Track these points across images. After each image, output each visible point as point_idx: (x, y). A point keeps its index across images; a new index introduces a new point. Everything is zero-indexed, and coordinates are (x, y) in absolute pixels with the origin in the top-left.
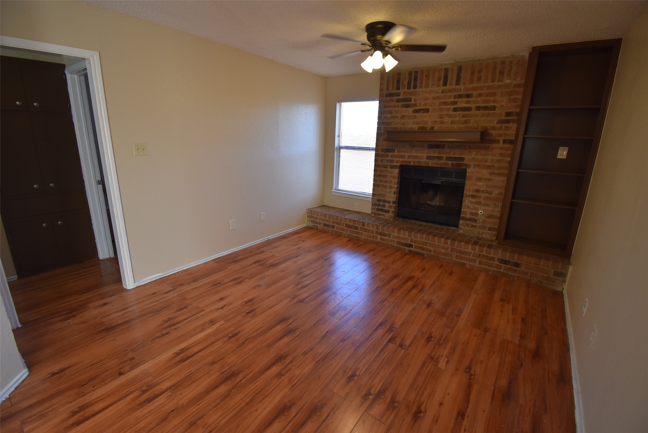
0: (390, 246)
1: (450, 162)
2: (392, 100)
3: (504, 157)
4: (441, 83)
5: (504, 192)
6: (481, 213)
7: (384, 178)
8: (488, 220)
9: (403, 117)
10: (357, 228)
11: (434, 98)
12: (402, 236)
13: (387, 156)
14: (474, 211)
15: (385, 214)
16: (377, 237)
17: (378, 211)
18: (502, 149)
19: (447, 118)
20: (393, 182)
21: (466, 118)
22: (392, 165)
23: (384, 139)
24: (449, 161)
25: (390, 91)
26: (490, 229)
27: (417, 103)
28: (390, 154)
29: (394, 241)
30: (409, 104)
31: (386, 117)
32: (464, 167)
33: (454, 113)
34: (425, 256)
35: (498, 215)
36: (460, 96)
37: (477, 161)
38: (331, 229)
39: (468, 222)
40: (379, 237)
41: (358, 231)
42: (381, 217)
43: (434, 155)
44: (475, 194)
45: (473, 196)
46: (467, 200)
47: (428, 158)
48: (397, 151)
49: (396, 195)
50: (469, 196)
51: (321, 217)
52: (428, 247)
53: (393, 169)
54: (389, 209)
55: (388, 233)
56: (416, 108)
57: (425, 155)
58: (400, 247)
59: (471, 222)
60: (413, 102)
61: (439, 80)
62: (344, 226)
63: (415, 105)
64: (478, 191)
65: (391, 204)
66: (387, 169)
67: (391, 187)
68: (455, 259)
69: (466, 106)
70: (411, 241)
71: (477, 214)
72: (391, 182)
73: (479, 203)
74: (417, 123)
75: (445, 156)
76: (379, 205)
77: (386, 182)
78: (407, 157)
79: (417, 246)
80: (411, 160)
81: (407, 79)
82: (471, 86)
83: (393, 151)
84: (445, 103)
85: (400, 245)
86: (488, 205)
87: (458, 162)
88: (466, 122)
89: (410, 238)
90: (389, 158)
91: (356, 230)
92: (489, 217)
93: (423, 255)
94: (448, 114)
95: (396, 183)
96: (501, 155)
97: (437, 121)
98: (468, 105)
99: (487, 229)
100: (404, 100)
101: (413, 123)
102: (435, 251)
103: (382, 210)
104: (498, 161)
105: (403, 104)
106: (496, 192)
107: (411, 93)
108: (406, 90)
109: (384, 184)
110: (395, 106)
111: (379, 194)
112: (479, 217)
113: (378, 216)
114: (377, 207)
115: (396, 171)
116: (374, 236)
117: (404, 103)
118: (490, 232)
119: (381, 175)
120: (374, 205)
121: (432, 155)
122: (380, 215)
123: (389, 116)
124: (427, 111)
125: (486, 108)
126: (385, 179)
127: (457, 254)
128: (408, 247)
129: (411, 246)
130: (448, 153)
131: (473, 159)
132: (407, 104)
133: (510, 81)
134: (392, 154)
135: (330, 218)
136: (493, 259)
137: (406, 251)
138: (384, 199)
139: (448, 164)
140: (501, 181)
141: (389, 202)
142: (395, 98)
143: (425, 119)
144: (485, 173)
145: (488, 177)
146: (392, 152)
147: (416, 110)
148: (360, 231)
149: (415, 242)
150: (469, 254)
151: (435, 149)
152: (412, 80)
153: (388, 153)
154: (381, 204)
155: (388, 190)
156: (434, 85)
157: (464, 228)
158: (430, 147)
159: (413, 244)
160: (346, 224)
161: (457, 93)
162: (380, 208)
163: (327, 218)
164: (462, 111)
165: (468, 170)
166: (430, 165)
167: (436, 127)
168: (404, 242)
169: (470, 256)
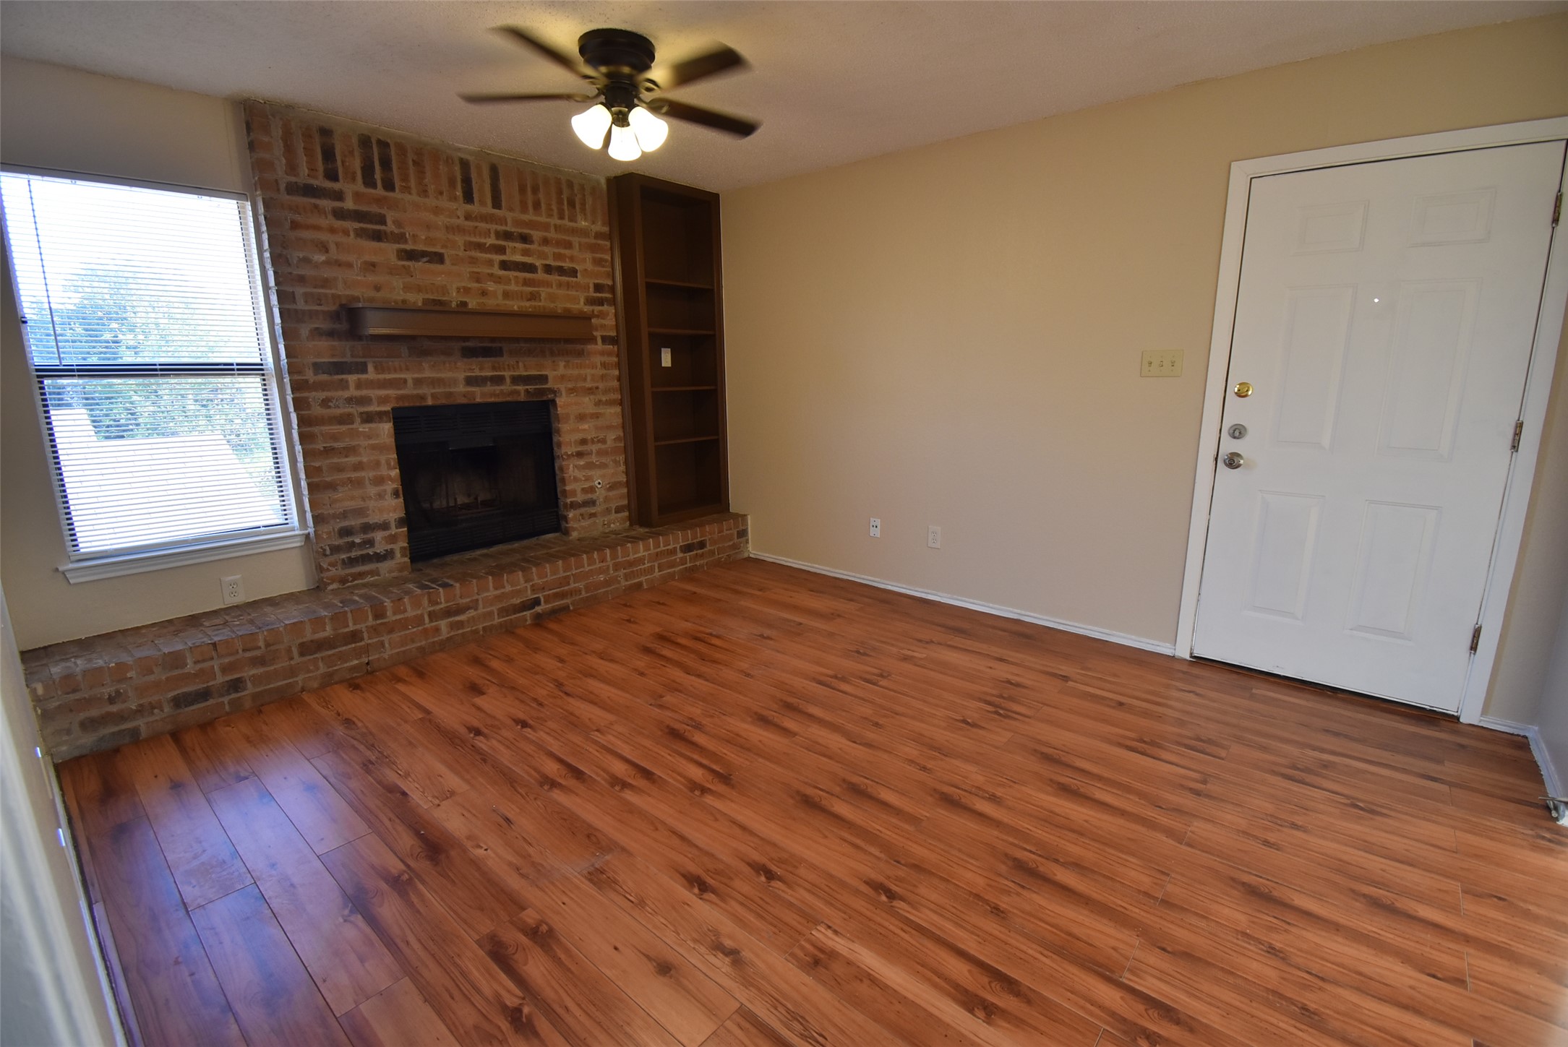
0: (481, 633)
1: (521, 388)
2: (316, 206)
3: (609, 369)
4: (458, 193)
5: (622, 434)
6: (599, 483)
7: (346, 457)
8: (611, 494)
9: (371, 266)
10: (355, 636)
11: (449, 229)
12: (508, 588)
13: (344, 385)
14: (587, 485)
15: (379, 565)
16: (437, 630)
17: (353, 567)
18: (602, 353)
19: (492, 283)
20: (383, 462)
21: (530, 286)
22: (367, 413)
23: (317, 333)
24: (518, 385)
25: (303, 176)
26: (618, 510)
27: (404, 234)
28: (352, 378)
29: (490, 614)
30: (379, 231)
31: (306, 260)
32: (549, 396)
33: (504, 272)
34: (571, 608)
35: (623, 478)
36: (508, 236)
37: (570, 380)
38: (226, 699)
39: (583, 510)
40: (443, 624)
41: (362, 643)
42: (369, 579)
43: (483, 374)
44: (580, 449)
45: (580, 455)
46: (571, 465)
47: (470, 381)
48: (376, 368)
49: (401, 500)
50: (572, 455)
51: (152, 678)
52: (572, 585)
53: (373, 425)
54: (389, 547)
55: (468, 600)
56: (408, 247)
57: (461, 376)
58: (511, 619)
59: (587, 509)
60: (390, 227)
61: (452, 183)
62: (292, 659)
63: (401, 238)
64: (584, 442)
65: (393, 531)
66: (350, 426)
67: (379, 481)
68: (624, 583)
69: (524, 261)
70: (534, 590)
71: (592, 490)
72: (378, 464)
73: (590, 466)
74: (419, 289)
75: (507, 374)
76: (352, 545)
77: (358, 467)
78: (410, 382)
79: (549, 595)
80: (425, 390)
81: (357, 154)
82: (526, 217)
83: (362, 368)
84: (480, 247)
85: (510, 615)
86: (603, 466)
87: (537, 387)
88: (533, 297)
89: (528, 585)
90: (352, 392)
91: (353, 645)
92: (612, 487)
93: (565, 609)
94: (492, 274)
95: (392, 464)
96: (604, 365)
97: (470, 288)
98: (527, 258)
99: (613, 511)
100: (359, 216)
101: (407, 288)
102: (587, 588)
103: (366, 559)
104: (603, 377)
105: (362, 229)
106: (611, 436)
107: (379, 201)
108: (359, 186)
109: (354, 475)
110: (332, 230)
111: (341, 510)
112: (598, 493)
113: (356, 582)
114: (344, 556)
115: (386, 428)
116: (426, 630)
117: (362, 225)
118: (619, 515)
119: (333, 449)
120: (328, 552)
121: (477, 373)
122: (361, 575)
123: (321, 258)
124: (438, 258)
125: (561, 271)
126: (352, 459)
127: (625, 571)
128: (530, 609)
129: (536, 602)
130: (514, 368)
131: (563, 377)
132: (374, 231)
133: (587, 224)
134: (359, 379)
135: (212, 659)
136: (673, 552)
137: (526, 620)
138: (365, 520)
139: (518, 392)
140: (613, 414)
141: (385, 526)
142: (327, 204)
143: (440, 279)
144: (587, 404)
145: (594, 411)
146: (358, 373)
147: (405, 251)
148: (370, 641)
149: (543, 588)
150: (640, 561)
151: (481, 359)
152: (373, 162)
153: (344, 376)
154: (358, 540)
155: (372, 491)
156: (441, 193)
157: (578, 525)
158: (469, 353)
159: (540, 595)
160: (302, 645)
161: (500, 228)
162: (353, 554)
163: (190, 667)
164: (520, 271)
165: (558, 400)
166: (478, 400)
167: (473, 304)
168: (517, 601)
169: (644, 564)
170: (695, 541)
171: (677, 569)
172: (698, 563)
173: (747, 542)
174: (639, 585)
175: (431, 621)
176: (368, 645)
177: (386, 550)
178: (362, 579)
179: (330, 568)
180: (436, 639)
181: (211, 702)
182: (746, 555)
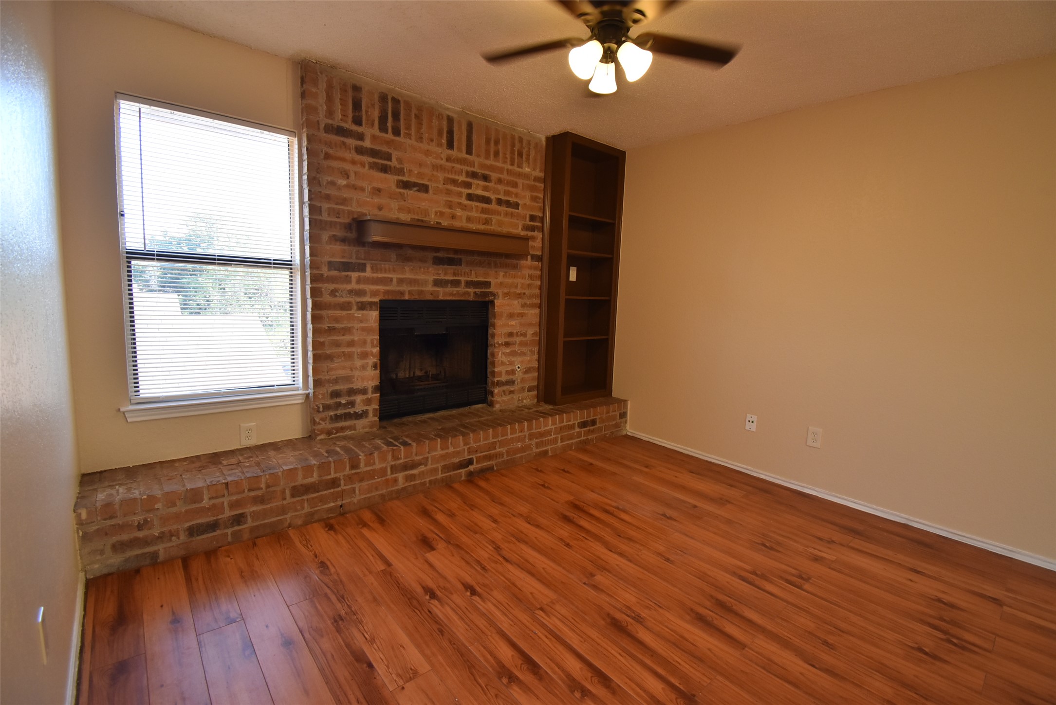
0: (428, 485)
1: (471, 290)
2: (344, 143)
3: (533, 280)
4: (443, 141)
5: (538, 330)
6: (519, 368)
7: (343, 335)
8: (526, 376)
9: (378, 191)
10: (334, 483)
11: (435, 167)
12: (451, 450)
13: (348, 280)
14: (509, 368)
15: (356, 422)
16: (396, 480)
17: (338, 422)
18: (530, 268)
19: (460, 210)
20: (369, 341)
21: (486, 214)
22: (362, 302)
23: (334, 239)
24: (470, 288)
25: (337, 120)
26: (530, 389)
27: (403, 169)
28: (354, 275)
29: (435, 470)
30: (386, 165)
31: (333, 183)
32: (490, 298)
33: (469, 202)
34: (495, 468)
35: (536, 365)
36: (474, 175)
37: (506, 287)
38: (229, 531)
39: (505, 388)
40: (401, 476)
41: (339, 489)
42: (348, 433)
43: (446, 278)
44: (508, 340)
45: (507, 344)
46: (500, 352)
47: (437, 283)
48: (372, 268)
49: (378, 371)
50: (501, 344)
51: (174, 510)
52: (498, 450)
53: (364, 312)
54: (365, 408)
55: (421, 457)
56: (405, 179)
57: (431, 278)
58: (450, 475)
59: (508, 387)
60: (394, 163)
61: (440, 133)
62: (285, 499)
63: (400, 172)
64: (511, 334)
65: (370, 395)
66: (349, 312)
67: (364, 355)
68: (535, 450)
69: (483, 194)
70: (469, 452)
71: (513, 372)
72: (365, 342)
73: (513, 353)
74: (409, 211)
75: (463, 279)
76: (339, 405)
77: (351, 344)
78: (395, 281)
79: (480, 457)
80: (405, 288)
81: (377, 107)
82: (488, 162)
83: (362, 268)
84: (454, 182)
85: (450, 472)
86: (523, 354)
87: (483, 290)
88: (487, 222)
89: (466, 448)
90: (354, 286)
91: (332, 490)
92: (528, 371)
93: (490, 469)
94: (461, 203)
95: (375, 342)
96: (531, 277)
97: (444, 213)
98: (486, 193)
99: (526, 390)
100: (373, 153)
101: (400, 209)
102: (507, 452)
103: (348, 416)
104: (529, 286)
105: (375, 163)
106: (530, 331)
107: (389, 143)
108: (376, 131)
109: (346, 350)
110: (354, 162)
111: (334, 377)
112: (517, 375)
113: (338, 434)
114: (332, 413)
115: (374, 315)
116: (387, 480)
117: (375, 160)
118: (531, 393)
119: (335, 329)
120: (321, 409)
121: (442, 277)
122: (342, 429)
123: (342, 182)
124: (424, 188)
125: (508, 204)
126: (347, 338)
127: (537, 440)
128: (465, 468)
129: (470, 462)
130: (468, 275)
131: (501, 283)
132: (382, 164)
133: (529, 170)
134: (359, 276)
135: (224, 496)
136: (572, 427)
137: (462, 477)
138: (351, 386)
139: (468, 293)
140: (533, 314)
141: (364, 391)
142: (352, 142)
143: (424, 204)
144: (516, 306)
145: (521, 312)
146: (359, 271)
147: (403, 182)
148: (345, 488)
149: (477, 451)
150: (548, 433)
151: (446, 266)
152: (388, 113)
153: (349, 273)
154: (343, 402)
155: (358, 363)
156: (432, 140)
157: (501, 399)
158: (438, 261)
159: (474, 457)
160: (294, 488)
161: (470, 169)
162: (339, 412)
163: (206, 503)
164: (480, 202)
165: (496, 301)
166: (441, 298)
167: (445, 223)
168: (456, 460)
169: (551, 435)
170: (589, 419)
171: (574, 441)
172: (589, 437)
173: (626, 422)
174: (546, 452)
175: (392, 473)
176: (343, 490)
177: (363, 411)
178: (343, 432)
179: (321, 422)
180: (394, 489)
181: (218, 532)
182: (624, 433)
